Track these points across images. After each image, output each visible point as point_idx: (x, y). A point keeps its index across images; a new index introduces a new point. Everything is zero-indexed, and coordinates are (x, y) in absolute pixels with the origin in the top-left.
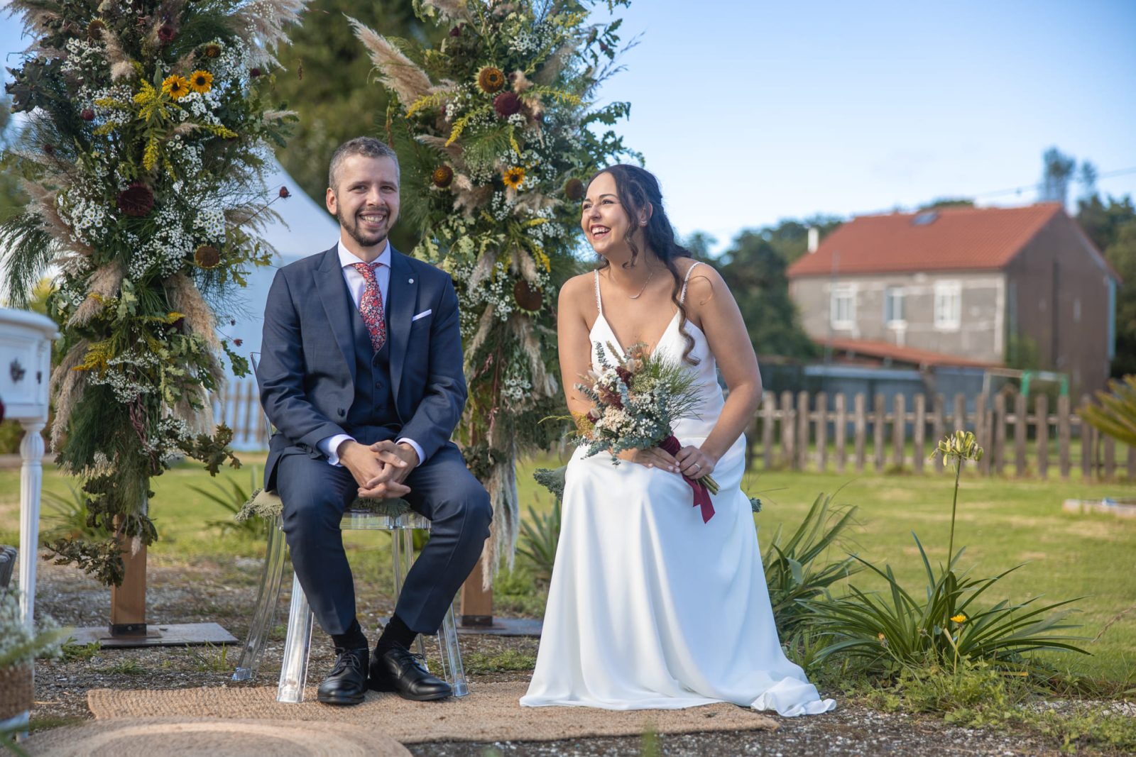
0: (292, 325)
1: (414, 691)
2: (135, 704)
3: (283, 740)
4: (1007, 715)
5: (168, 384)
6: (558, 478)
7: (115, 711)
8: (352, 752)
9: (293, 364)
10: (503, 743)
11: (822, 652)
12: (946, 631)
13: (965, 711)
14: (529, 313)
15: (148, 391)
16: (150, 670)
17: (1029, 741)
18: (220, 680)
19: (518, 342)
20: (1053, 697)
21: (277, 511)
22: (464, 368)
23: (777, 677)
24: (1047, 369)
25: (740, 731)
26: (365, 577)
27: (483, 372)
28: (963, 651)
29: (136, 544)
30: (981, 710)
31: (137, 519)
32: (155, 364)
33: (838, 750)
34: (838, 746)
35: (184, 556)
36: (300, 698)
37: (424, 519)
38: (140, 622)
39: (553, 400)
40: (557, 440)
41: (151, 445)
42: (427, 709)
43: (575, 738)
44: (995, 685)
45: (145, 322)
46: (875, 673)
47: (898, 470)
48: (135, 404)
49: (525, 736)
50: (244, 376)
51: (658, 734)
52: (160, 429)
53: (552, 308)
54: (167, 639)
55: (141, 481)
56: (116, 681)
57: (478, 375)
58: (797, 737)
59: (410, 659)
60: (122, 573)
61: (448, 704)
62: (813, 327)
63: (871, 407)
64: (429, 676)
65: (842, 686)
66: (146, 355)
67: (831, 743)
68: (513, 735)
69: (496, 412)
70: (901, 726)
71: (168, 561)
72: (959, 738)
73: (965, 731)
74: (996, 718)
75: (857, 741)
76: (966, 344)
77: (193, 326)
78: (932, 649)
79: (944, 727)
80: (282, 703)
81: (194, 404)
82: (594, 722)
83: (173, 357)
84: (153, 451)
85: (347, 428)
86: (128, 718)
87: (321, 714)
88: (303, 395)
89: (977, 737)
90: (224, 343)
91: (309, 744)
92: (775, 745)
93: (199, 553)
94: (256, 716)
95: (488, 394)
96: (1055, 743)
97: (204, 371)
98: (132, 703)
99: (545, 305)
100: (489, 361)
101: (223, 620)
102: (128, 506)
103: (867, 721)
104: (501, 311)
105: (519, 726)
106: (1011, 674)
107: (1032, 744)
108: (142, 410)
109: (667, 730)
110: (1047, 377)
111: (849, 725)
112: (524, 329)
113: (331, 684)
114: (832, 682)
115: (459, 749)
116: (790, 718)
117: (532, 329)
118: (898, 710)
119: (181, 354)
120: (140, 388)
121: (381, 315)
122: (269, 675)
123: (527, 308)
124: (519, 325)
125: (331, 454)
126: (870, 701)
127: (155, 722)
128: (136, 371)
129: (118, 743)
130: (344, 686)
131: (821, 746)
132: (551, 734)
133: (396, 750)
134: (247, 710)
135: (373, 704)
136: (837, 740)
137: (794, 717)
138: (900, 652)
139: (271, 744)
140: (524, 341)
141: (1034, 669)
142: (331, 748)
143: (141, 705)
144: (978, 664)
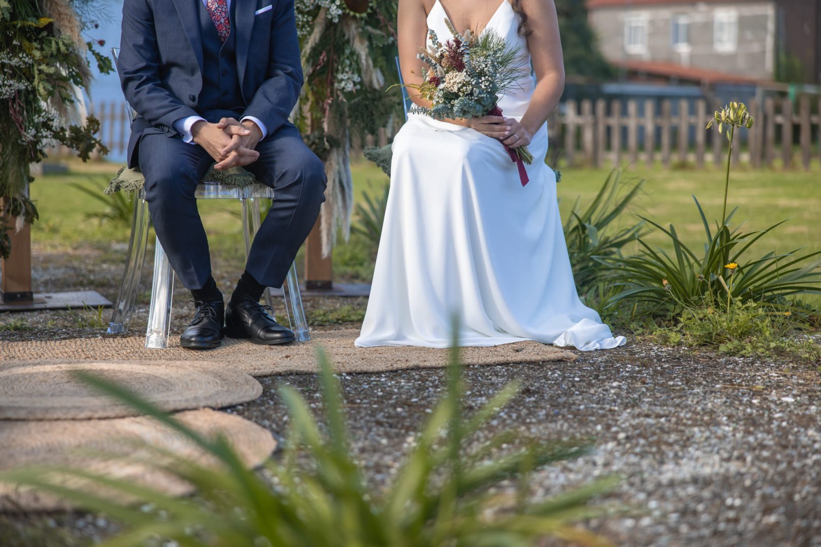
0: (146, 20)
1: (263, 337)
2: (22, 352)
3: (149, 375)
4: (773, 345)
5: (41, 80)
6: (384, 155)
7: (5, 357)
8: (209, 383)
9: (148, 55)
10: (340, 374)
11: (615, 298)
12: (721, 278)
13: (736, 342)
14: (358, 15)
15: (24, 88)
16: (36, 328)
17: (791, 365)
18: (96, 334)
19: (348, 41)
20: (812, 332)
21: (140, 186)
22: (302, 64)
23: (575, 320)
24: (810, 82)
25: (543, 362)
26: (224, 255)
27: (318, 68)
28: (735, 294)
29: (19, 222)
30: (750, 342)
31: (20, 200)
32: (29, 64)
33: (627, 374)
34: (627, 372)
35: (67, 243)
36: (164, 344)
37: (268, 189)
38: (27, 290)
39: (380, 92)
40: (384, 126)
41: (30, 134)
42: (275, 350)
43: (402, 370)
44: (762, 321)
45: (19, 26)
46: (660, 316)
47: (683, 166)
48: (14, 100)
49: (359, 369)
50: (108, 73)
51: (473, 365)
52: (36, 121)
53: (378, 11)
54: (51, 304)
55: (22, 168)
56: (6, 336)
57: (314, 71)
58: (593, 366)
59: (260, 310)
60: (9, 248)
61: (292, 347)
62: (610, 51)
63: (658, 112)
64: (276, 324)
65: (631, 326)
66: (21, 55)
67: (621, 370)
68: (348, 369)
69: (330, 101)
70: (682, 357)
71: (53, 246)
72: (731, 364)
73: (737, 359)
74: (763, 347)
75: (644, 368)
76: (741, 64)
77: (61, 29)
78: (708, 292)
79: (720, 357)
80: (150, 349)
81: (65, 99)
82: (418, 357)
83: (45, 57)
84: (31, 141)
85: (198, 111)
86: (16, 361)
87: (183, 356)
88: (159, 82)
89: (746, 363)
90: (90, 45)
91: (171, 378)
92: (574, 371)
93: (80, 239)
94: (127, 358)
95: (323, 87)
96: (813, 366)
97: (73, 70)
98: (19, 351)
99: (372, 8)
100: (323, 57)
101: (100, 289)
102: (12, 189)
103: (652, 353)
104: (333, 13)
105: (353, 361)
106: (777, 313)
107: (793, 367)
108: (20, 105)
109: (480, 362)
110: (810, 90)
111: (637, 356)
112: (353, 30)
113: (191, 332)
114: (623, 324)
115: (302, 379)
116: (587, 352)
117: (360, 30)
118: (680, 344)
119: (52, 55)
120: (17, 85)
121: (225, 13)
122: (140, 330)
123: (355, 11)
124: (348, 26)
125: (186, 132)
126: (655, 337)
127: (39, 364)
128: (13, 70)
129: (6, 379)
130: (202, 334)
131: (613, 372)
132: (381, 367)
133: (247, 381)
134: (119, 354)
135: (228, 348)
136: (627, 367)
137: (590, 351)
138: (681, 297)
139: (140, 378)
140: (353, 40)
141: (796, 309)
142: (191, 380)
143: (27, 352)
144: (748, 304)
